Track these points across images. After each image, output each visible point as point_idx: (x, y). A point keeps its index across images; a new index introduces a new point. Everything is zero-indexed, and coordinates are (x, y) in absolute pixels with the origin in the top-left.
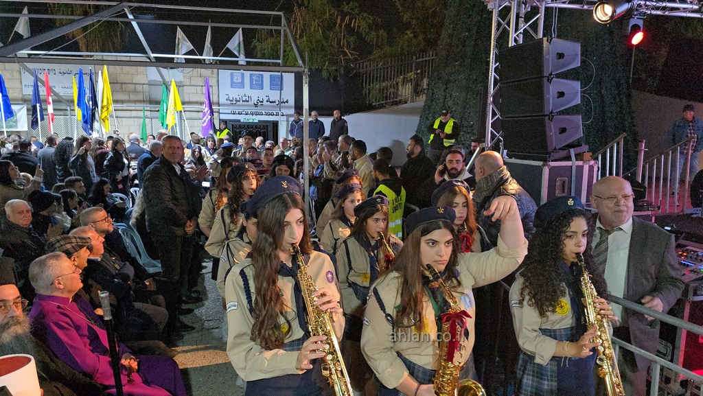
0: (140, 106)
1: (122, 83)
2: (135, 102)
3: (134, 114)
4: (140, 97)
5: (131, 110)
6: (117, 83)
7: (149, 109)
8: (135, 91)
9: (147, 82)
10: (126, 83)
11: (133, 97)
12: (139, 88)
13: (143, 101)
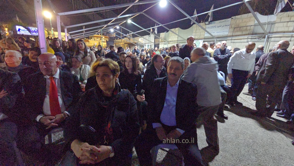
0: (246, 37)
1: (240, 27)
2: (244, 35)
3: (242, 40)
4: (247, 33)
5: (241, 39)
6: (239, 27)
7: (250, 37)
8: (246, 30)
9: (254, 24)
10: (243, 27)
11: (244, 33)
12: (249, 28)
13: (249, 34)
